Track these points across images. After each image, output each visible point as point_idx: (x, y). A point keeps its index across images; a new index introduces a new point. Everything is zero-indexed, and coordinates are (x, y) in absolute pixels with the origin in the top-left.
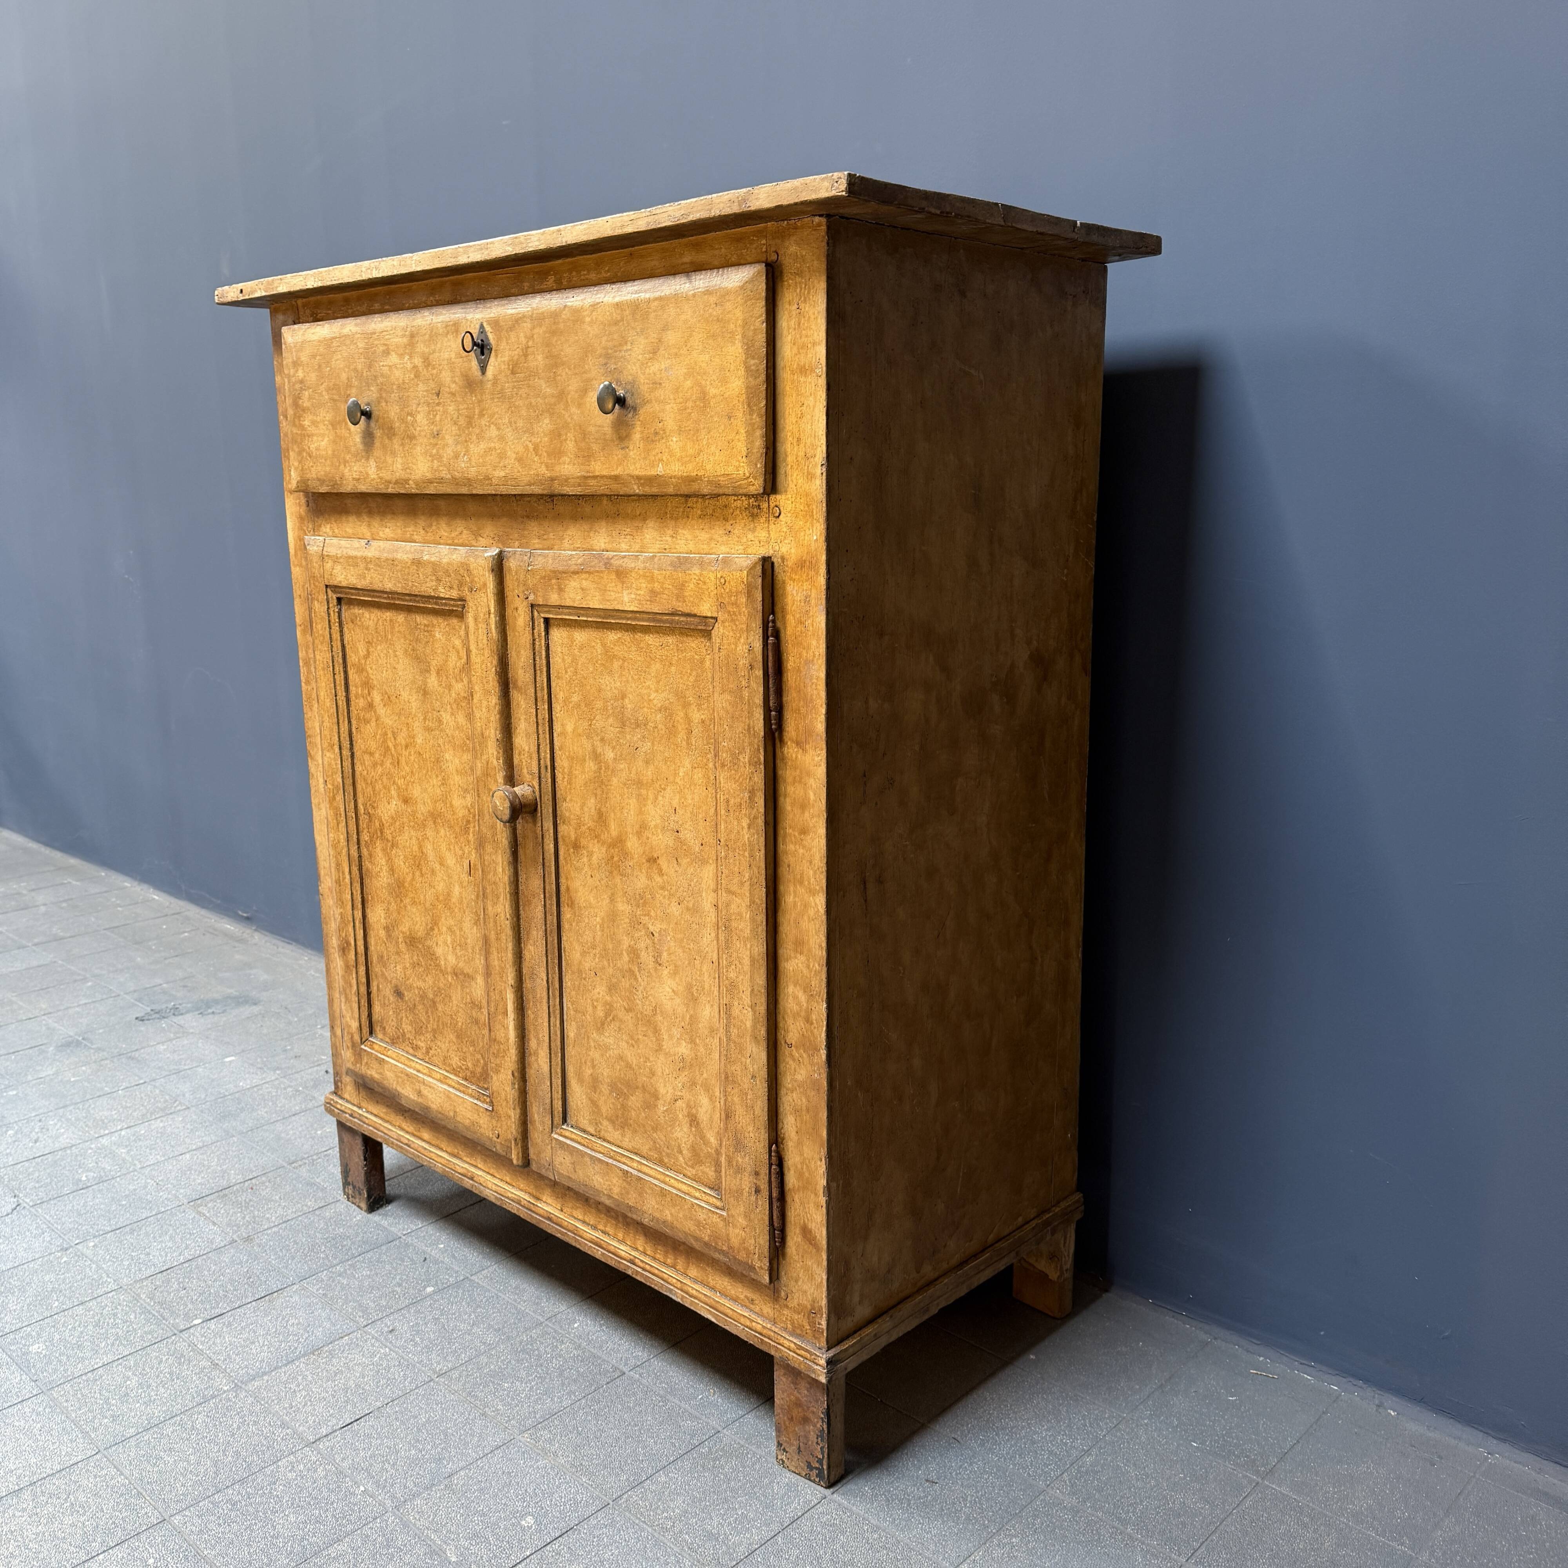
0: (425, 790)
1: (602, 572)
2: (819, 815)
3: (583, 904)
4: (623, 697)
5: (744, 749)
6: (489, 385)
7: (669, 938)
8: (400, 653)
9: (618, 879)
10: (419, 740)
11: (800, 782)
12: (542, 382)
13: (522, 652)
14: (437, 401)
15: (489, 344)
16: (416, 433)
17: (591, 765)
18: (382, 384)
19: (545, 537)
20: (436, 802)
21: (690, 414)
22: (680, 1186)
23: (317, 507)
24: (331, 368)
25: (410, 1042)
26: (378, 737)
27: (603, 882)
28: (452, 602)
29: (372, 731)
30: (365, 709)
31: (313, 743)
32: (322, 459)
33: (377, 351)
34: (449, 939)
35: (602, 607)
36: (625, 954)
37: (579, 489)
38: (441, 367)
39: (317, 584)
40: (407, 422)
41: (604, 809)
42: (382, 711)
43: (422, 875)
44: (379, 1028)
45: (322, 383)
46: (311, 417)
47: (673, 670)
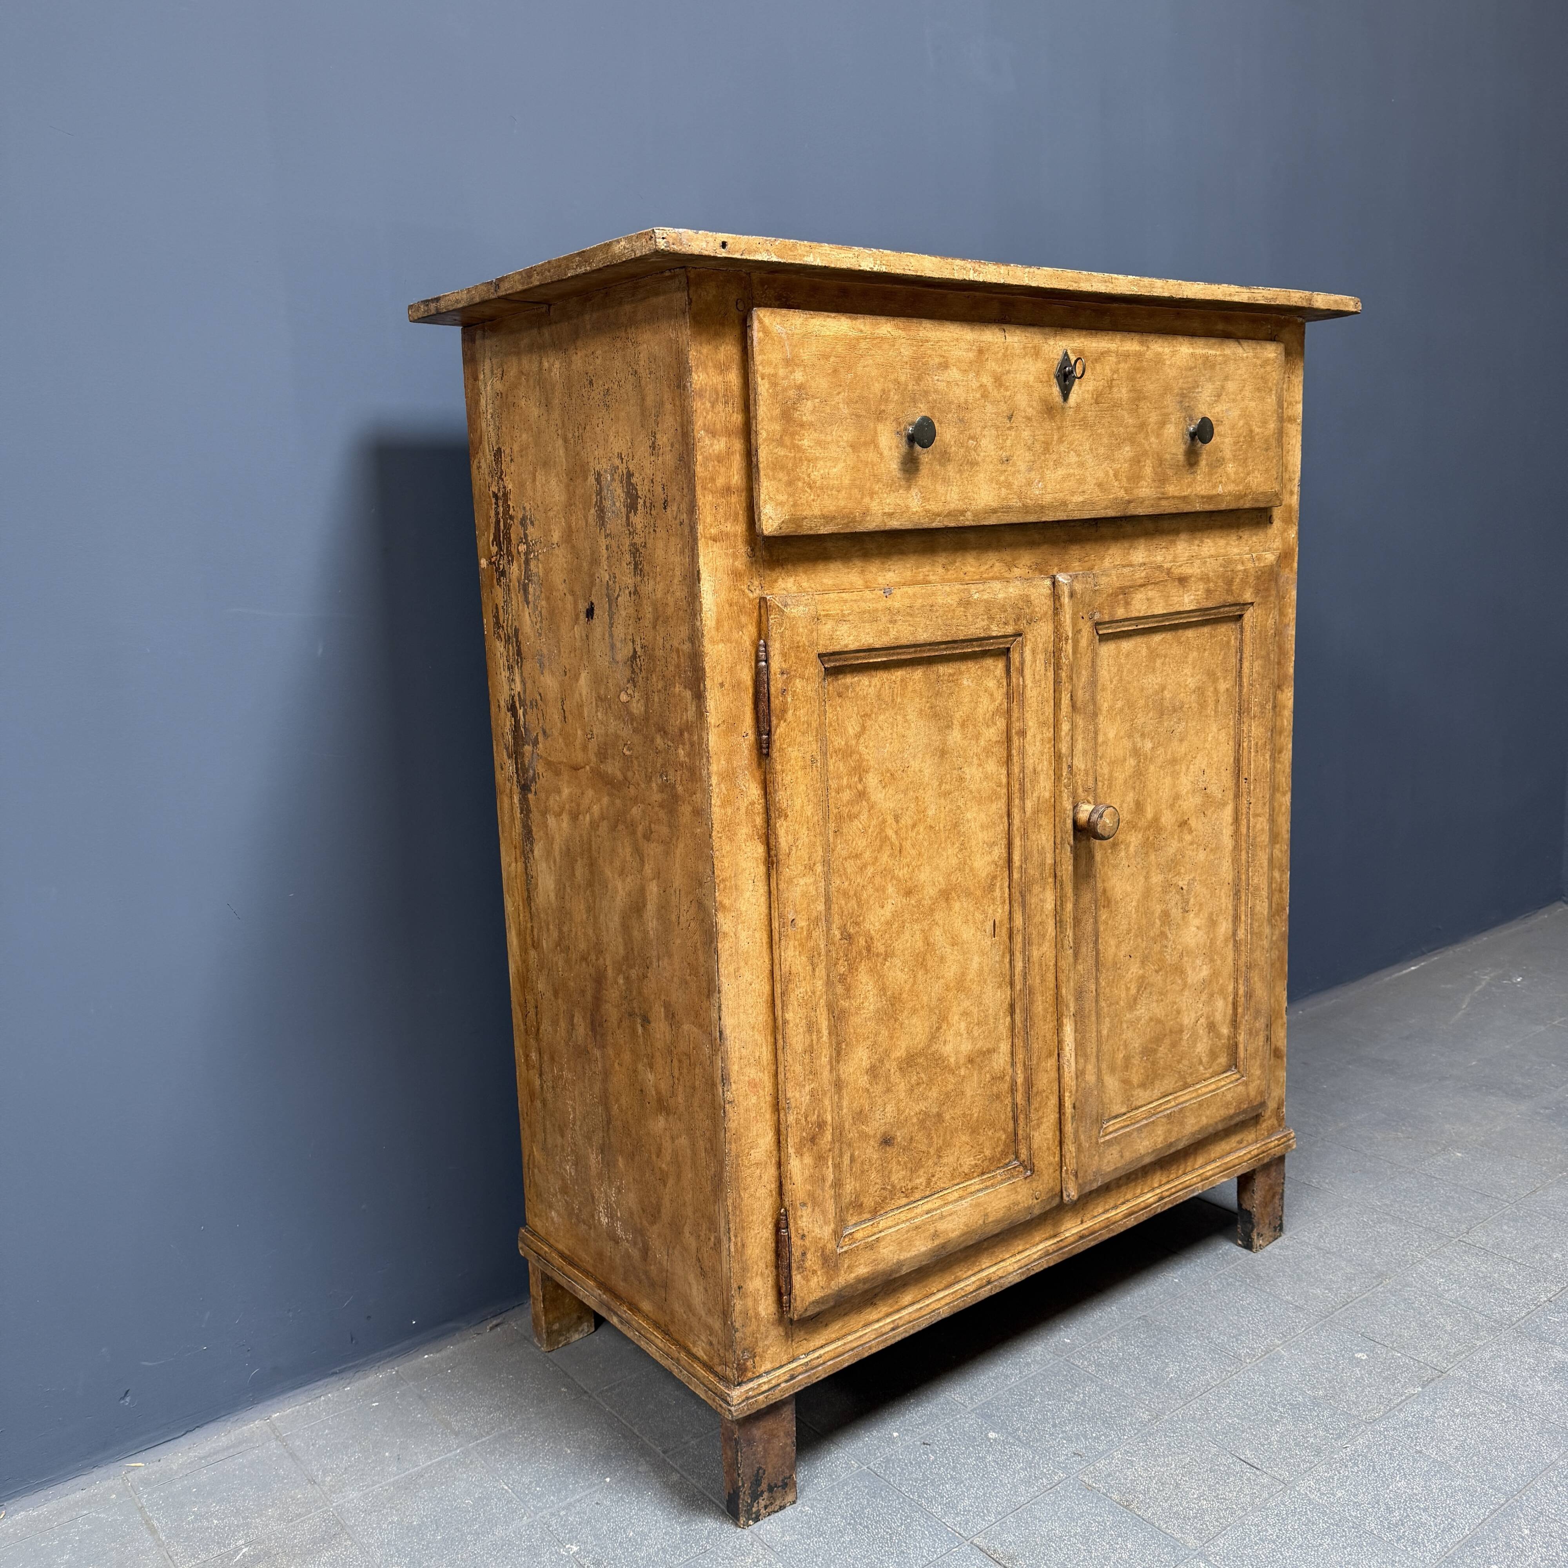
1: (1166, 581)
3: (1119, 896)
4: (1163, 688)
6: (1071, 412)
7: (1195, 884)
8: (912, 716)
9: (1153, 857)
10: (931, 811)
12: (1125, 413)
13: (1084, 672)
14: (1008, 425)
15: (1073, 371)
16: (980, 460)
17: (1132, 762)
18: (935, 401)
19: (1086, 559)
20: (949, 875)
21: (1242, 446)
22: (1209, 1088)
23: (771, 556)
24: (856, 375)
25: (904, 1190)
26: (870, 830)
27: (1139, 867)
28: (1001, 640)
29: (861, 827)
30: (851, 803)
31: (731, 887)
32: (832, 490)
33: (931, 363)
34: (963, 1025)
35: (1165, 612)
36: (1157, 921)
37: (1151, 510)
38: (1016, 389)
39: (803, 655)
40: (967, 447)
41: (1141, 798)
42: (879, 795)
43: (927, 971)
44: (851, 1212)
45: (839, 393)
46: (815, 435)
47: (1206, 654)
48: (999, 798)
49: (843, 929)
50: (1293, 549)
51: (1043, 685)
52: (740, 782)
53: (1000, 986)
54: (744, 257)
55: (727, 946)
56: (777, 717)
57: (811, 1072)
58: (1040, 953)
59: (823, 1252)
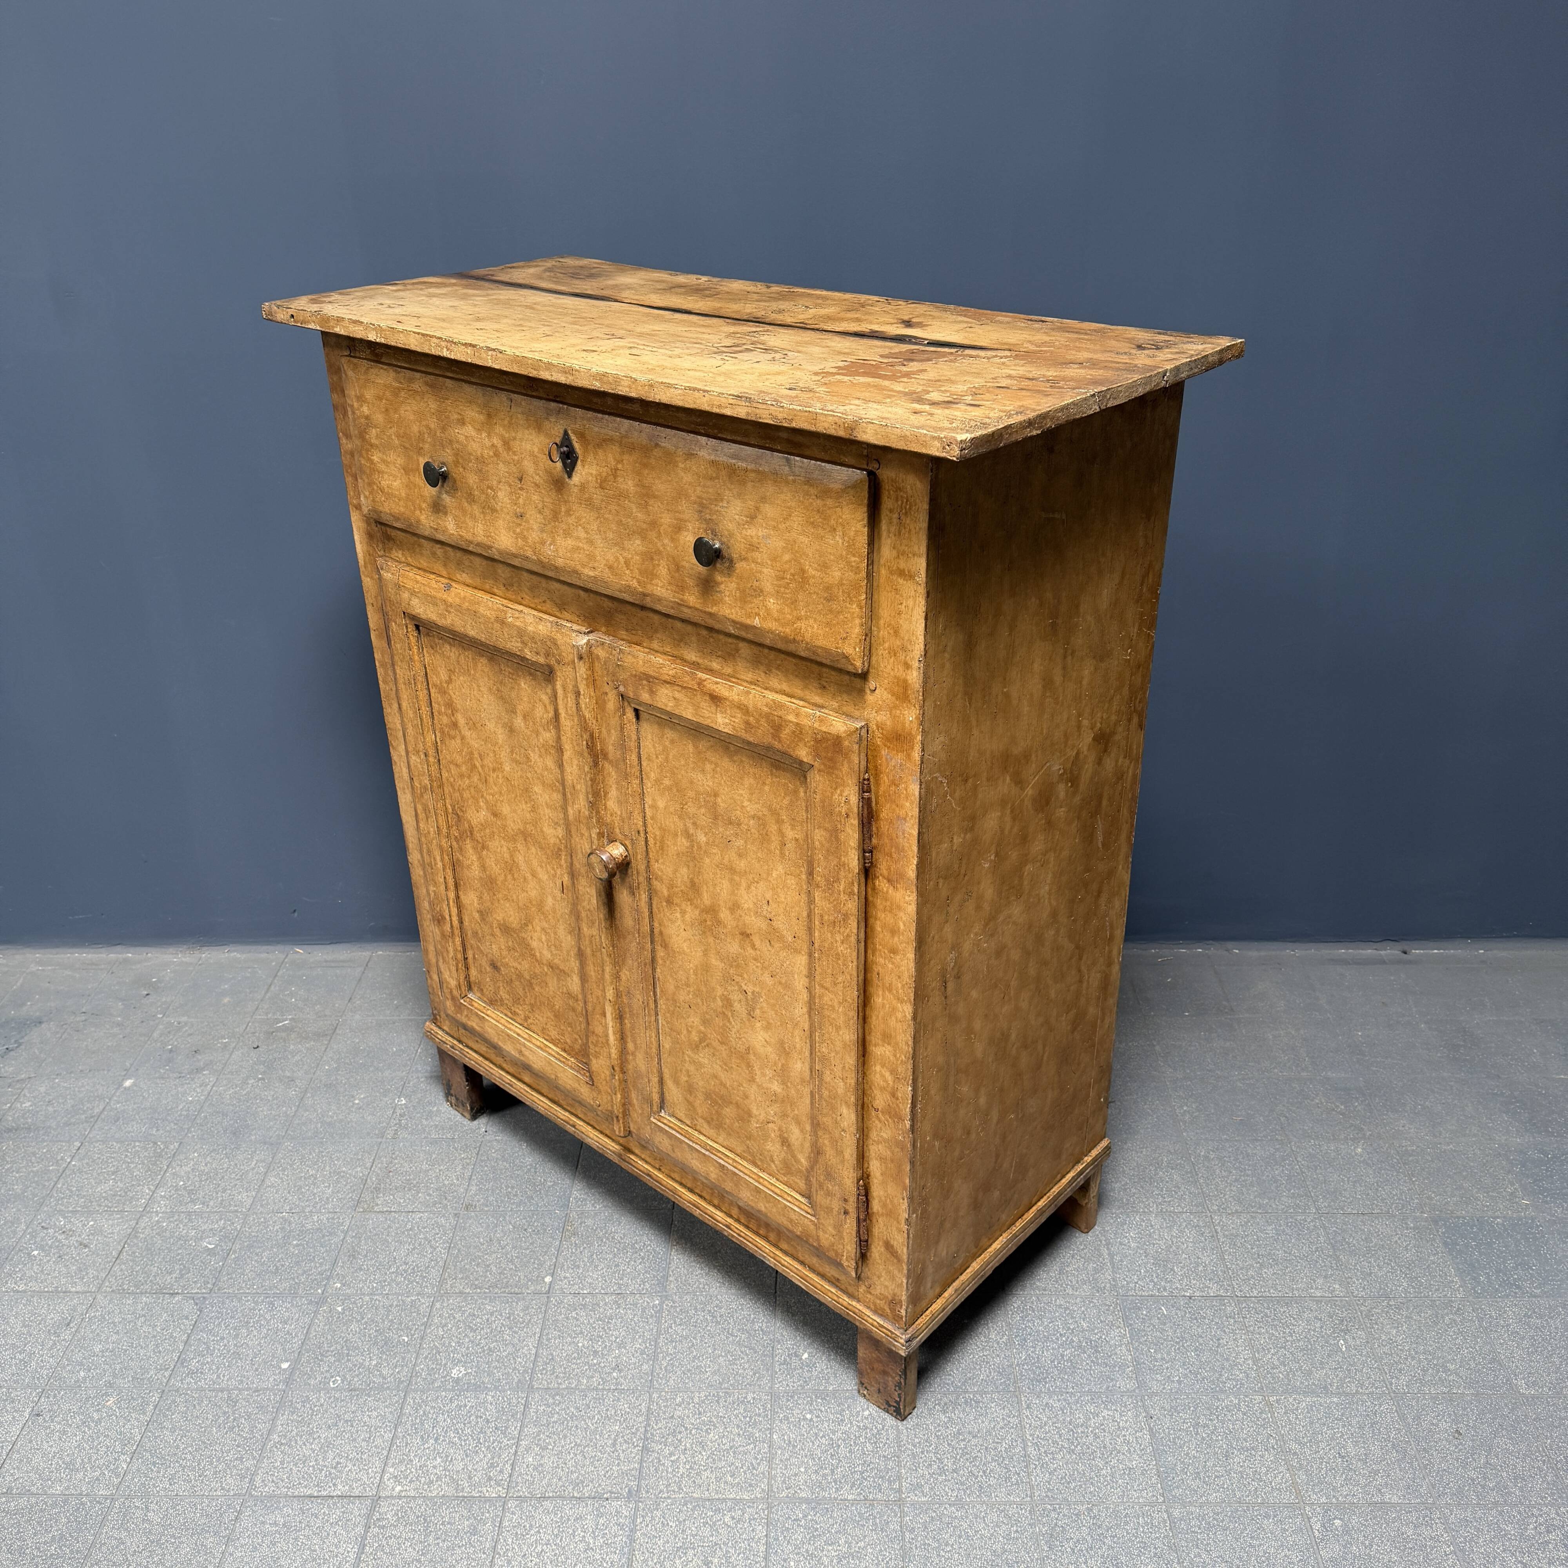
0: (515, 811)
1: (695, 690)
2: (908, 943)
3: (676, 948)
4: (716, 795)
6: (575, 489)
7: (762, 1000)
8: (484, 689)
9: (711, 940)
10: (507, 768)
11: (890, 912)
12: (633, 506)
13: (613, 731)
14: (519, 486)
15: (575, 452)
16: (498, 508)
17: (683, 841)
18: (458, 449)
20: (526, 824)
21: (788, 584)
22: (773, 1188)
24: (400, 416)
25: (509, 1007)
26: (464, 753)
27: (696, 938)
28: (539, 666)
29: (457, 747)
30: (449, 726)
31: (394, 735)
32: (395, 498)
33: (452, 417)
34: (544, 938)
35: (696, 719)
36: (718, 999)
37: (672, 611)
38: (523, 456)
39: (395, 607)
40: (487, 494)
41: (696, 880)
42: (467, 733)
43: (514, 879)
44: (475, 988)
45: (391, 428)
46: (381, 455)
47: (767, 788)
49: (453, 807)
50: (912, 735)
51: (577, 721)
53: (568, 933)
54: (303, 326)
55: (397, 770)
58: (590, 933)
59: (451, 992)
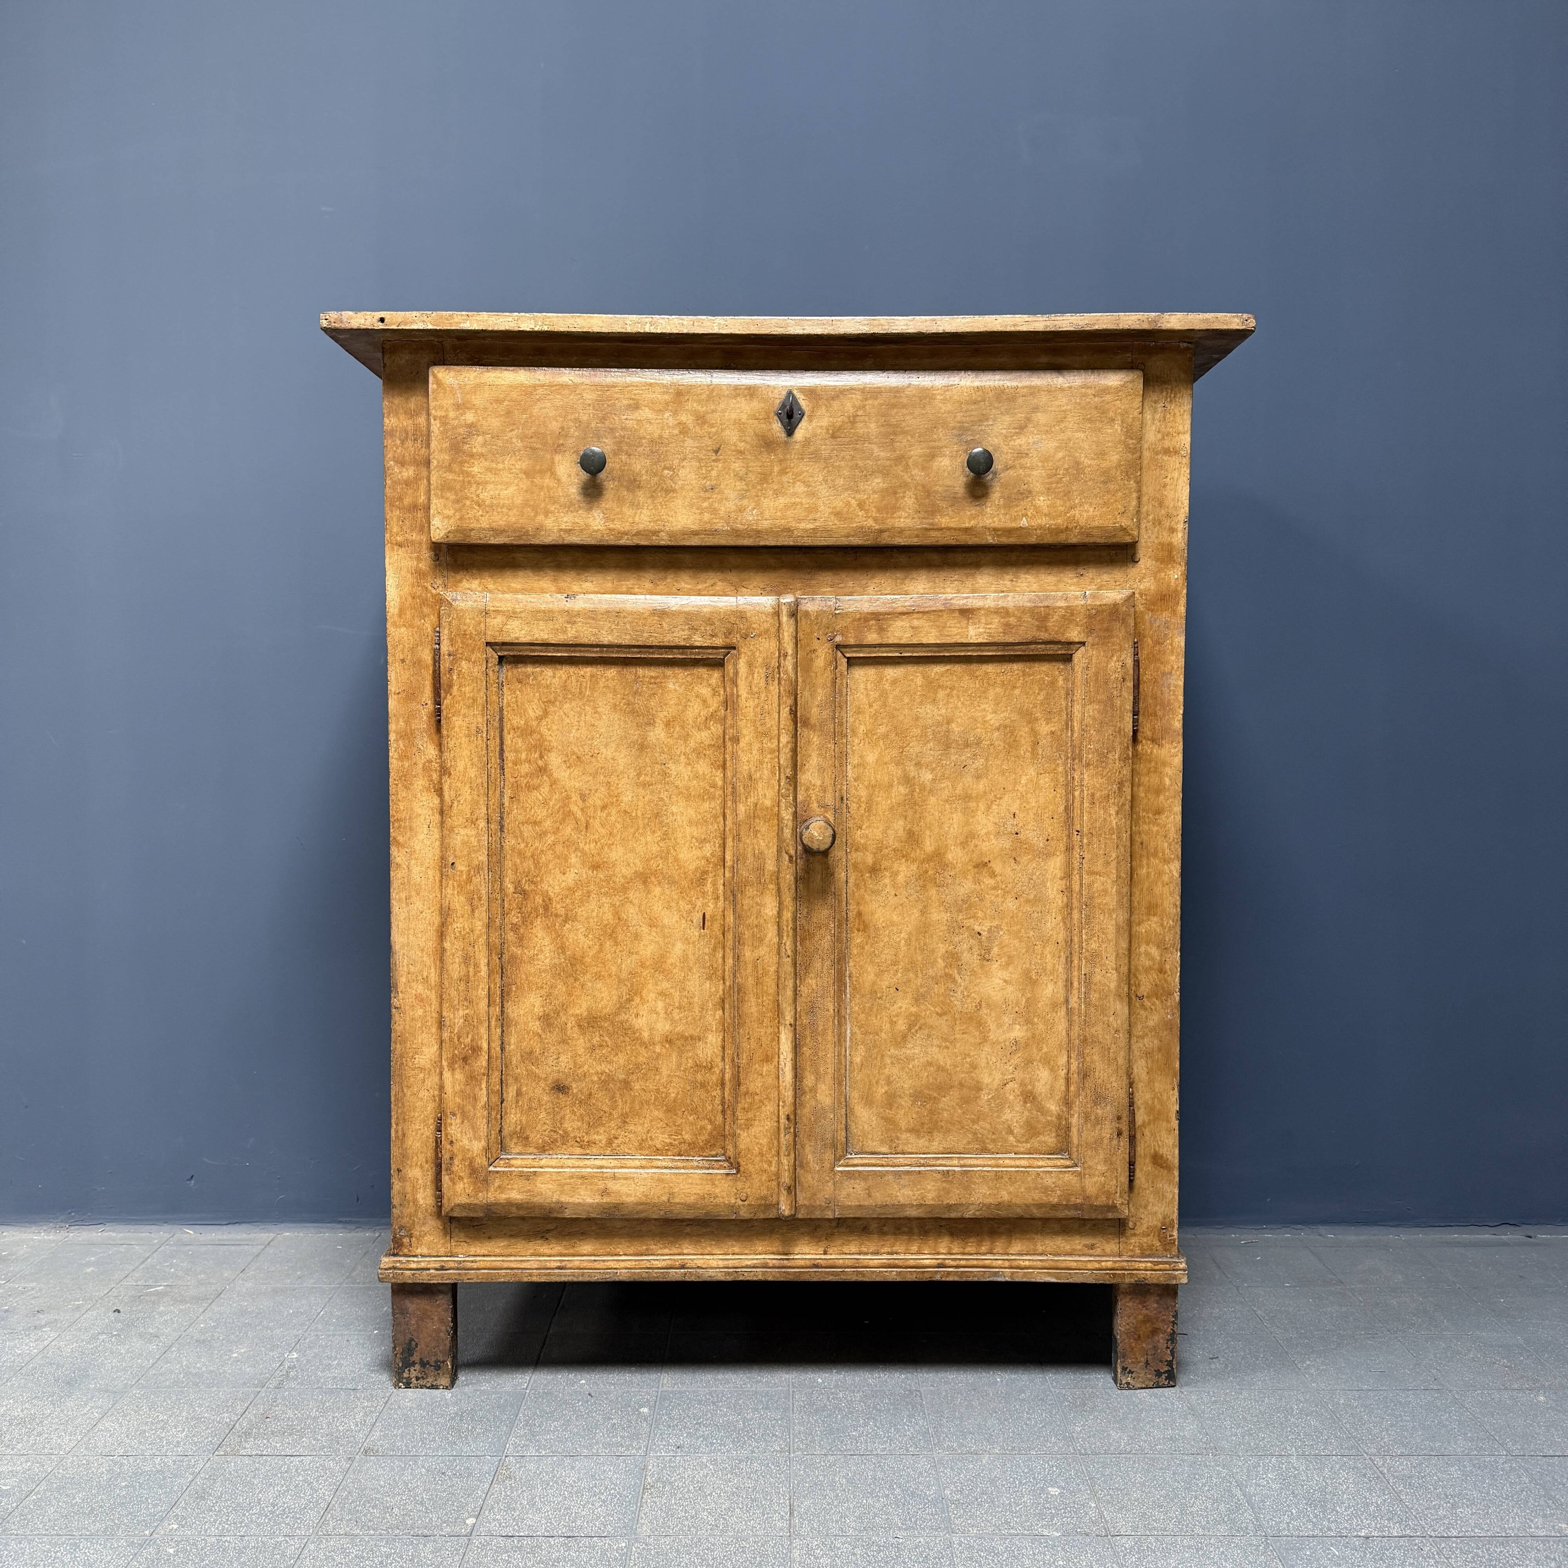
0: (632, 850)
1: (941, 611)
2: (1175, 797)
3: (880, 924)
4: (949, 722)
5: (1113, 748)
6: (797, 446)
7: (1001, 933)
8: (603, 709)
9: (933, 892)
10: (627, 797)
11: (1155, 772)
12: (874, 447)
13: (820, 691)
14: (714, 458)
15: (800, 409)
16: (677, 487)
17: (901, 790)
18: (623, 436)
19: (842, 585)
20: (648, 860)
21: (1061, 478)
22: (1018, 1163)
23: (455, 561)
24: (531, 416)
25: (578, 1140)
26: (551, 803)
27: (911, 898)
28: (710, 651)
29: (541, 798)
30: (530, 775)
31: (405, 827)
32: (502, 508)
33: (618, 404)
34: (660, 1005)
35: (939, 642)
36: (940, 961)
37: (915, 540)
38: (724, 426)
39: (470, 642)
40: (662, 476)
41: (916, 829)
42: (563, 774)
43: (616, 944)
44: (515, 1140)
45: (512, 430)
46: (486, 464)
47: (1017, 692)
48: (712, 798)
49: (517, 884)
50: (1176, 592)
51: (763, 696)
52: (419, 742)
53: (709, 978)
54: (400, 328)
55: (399, 876)
56: (445, 690)
57: (466, 999)
58: (756, 955)
59: (471, 1163)
